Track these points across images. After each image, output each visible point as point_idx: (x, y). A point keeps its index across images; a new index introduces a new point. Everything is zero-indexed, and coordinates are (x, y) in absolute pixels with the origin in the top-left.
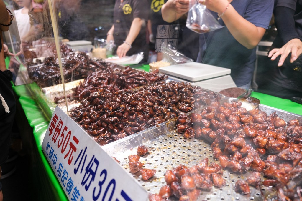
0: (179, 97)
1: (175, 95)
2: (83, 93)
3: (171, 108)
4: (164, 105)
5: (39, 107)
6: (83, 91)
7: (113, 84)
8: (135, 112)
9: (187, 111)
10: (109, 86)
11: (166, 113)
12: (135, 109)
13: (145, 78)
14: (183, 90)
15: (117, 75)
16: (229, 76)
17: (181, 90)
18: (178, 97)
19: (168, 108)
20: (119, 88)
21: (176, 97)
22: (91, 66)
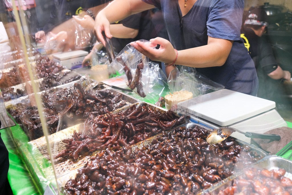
0: (203, 160)
1: (197, 155)
2: (79, 149)
3: (193, 175)
4: (183, 173)
5: (25, 168)
6: (79, 147)
7: (117, 134)
8: (145, 190)
9: (213, 180)
10: (112, 137)
11: (186, 184)
12: (145, 186)
13: (159, 125)
14: (208, 149)
15: (122, 122)
16: (274, 110)
17: (205, 150)
18: (201, 160)
19: (189, 175)
20: (126, 139)
21: (198, 159)
22: (88, 102)
